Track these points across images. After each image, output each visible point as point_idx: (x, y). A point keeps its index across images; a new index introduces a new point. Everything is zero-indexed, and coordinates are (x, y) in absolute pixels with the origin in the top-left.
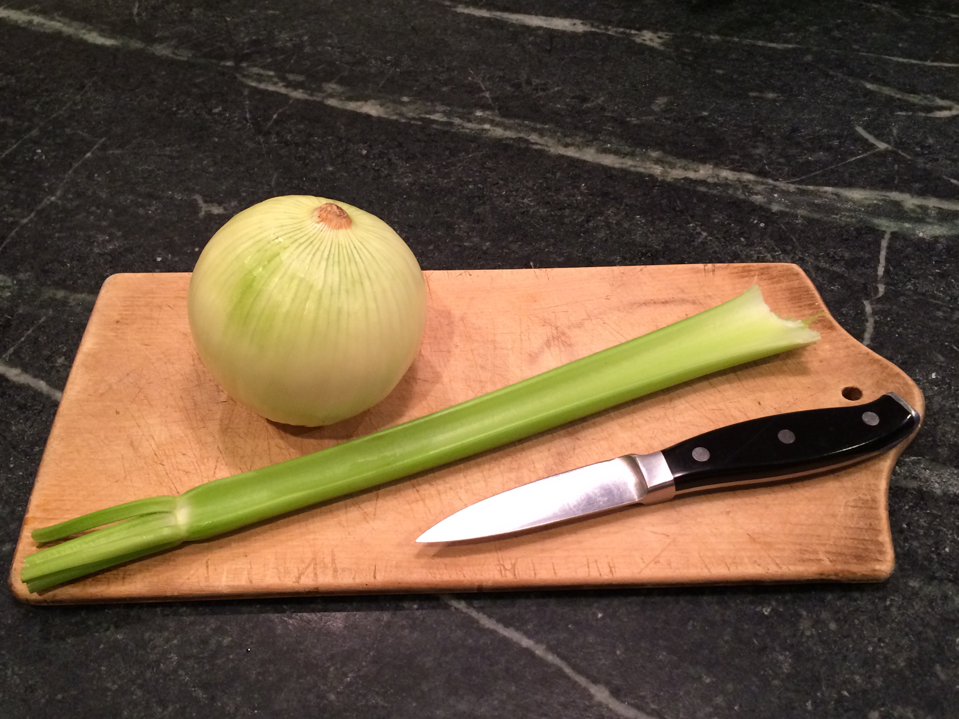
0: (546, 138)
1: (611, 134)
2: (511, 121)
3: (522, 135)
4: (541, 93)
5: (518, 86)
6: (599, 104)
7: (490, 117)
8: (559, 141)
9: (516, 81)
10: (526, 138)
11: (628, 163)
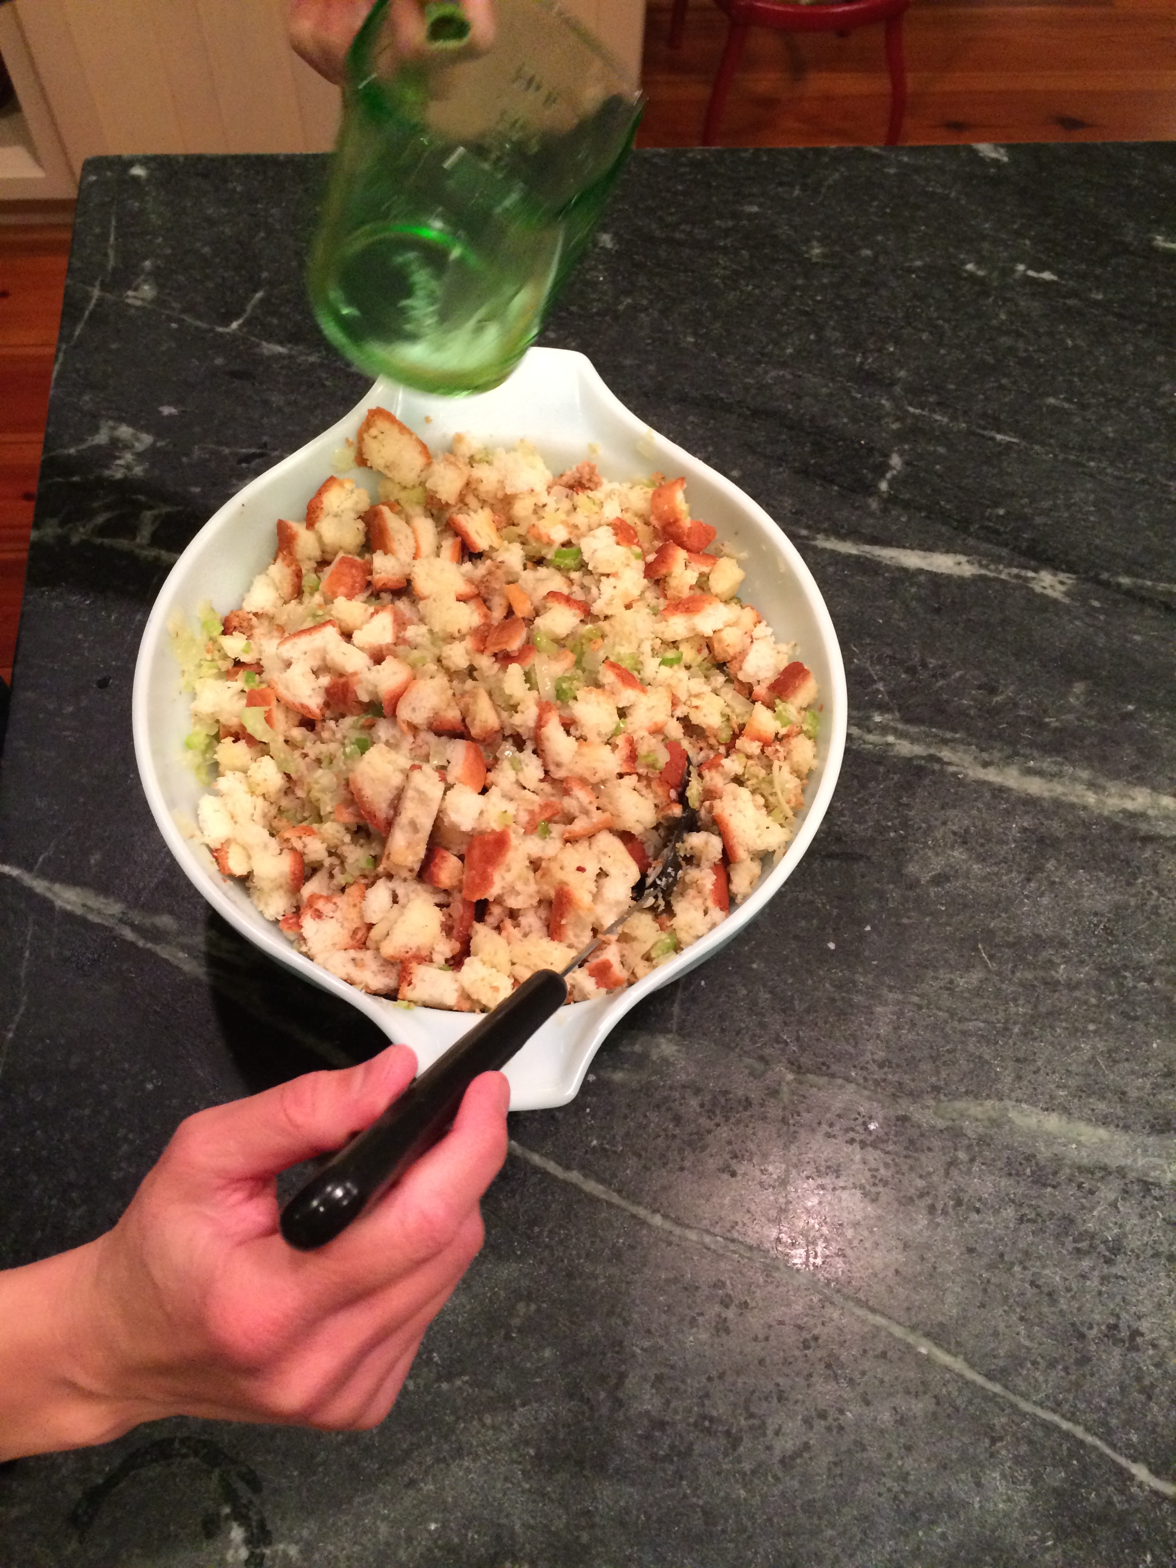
0: (960, 754)
1: (1032, 744)
2: (917, 730)
3: (932, 751)
4: (941, 683)
5: (911, 671)
6: (1010, 698)
7: (891, 724)
8: (976, 758)
9: (910, 663)
10: (938, 755)
11: (1058, 789)
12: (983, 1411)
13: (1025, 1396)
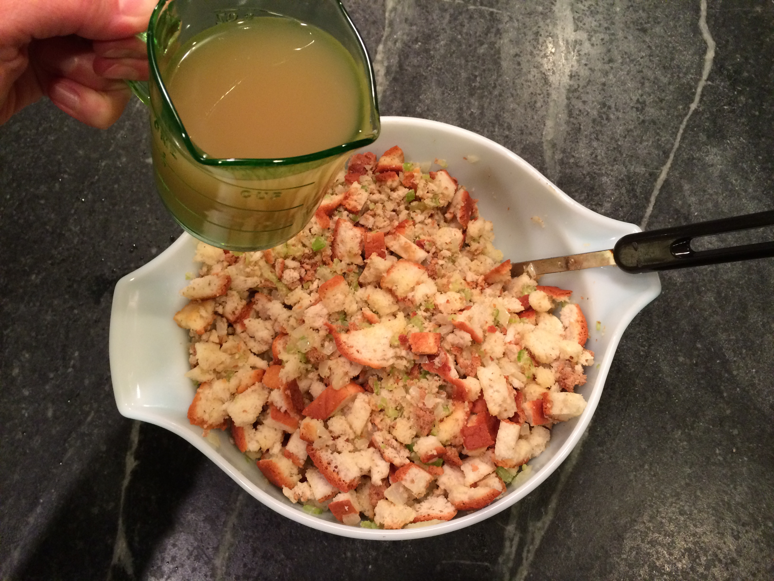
12: (682, 161)
13: (673, 145)
